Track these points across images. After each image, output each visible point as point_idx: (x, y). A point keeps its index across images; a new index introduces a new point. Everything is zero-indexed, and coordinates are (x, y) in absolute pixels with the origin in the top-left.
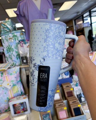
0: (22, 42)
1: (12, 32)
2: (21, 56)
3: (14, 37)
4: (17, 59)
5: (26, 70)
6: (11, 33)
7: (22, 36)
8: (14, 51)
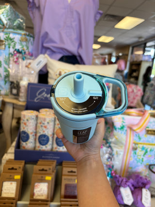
0: (18, 55)
1: (6, 30)
2: (11, 79)
3: (8, 40)
4: (6, 82)
5: (14, 108)
6: (3, 31)
7: (24, 44)
8: (2, 66)
